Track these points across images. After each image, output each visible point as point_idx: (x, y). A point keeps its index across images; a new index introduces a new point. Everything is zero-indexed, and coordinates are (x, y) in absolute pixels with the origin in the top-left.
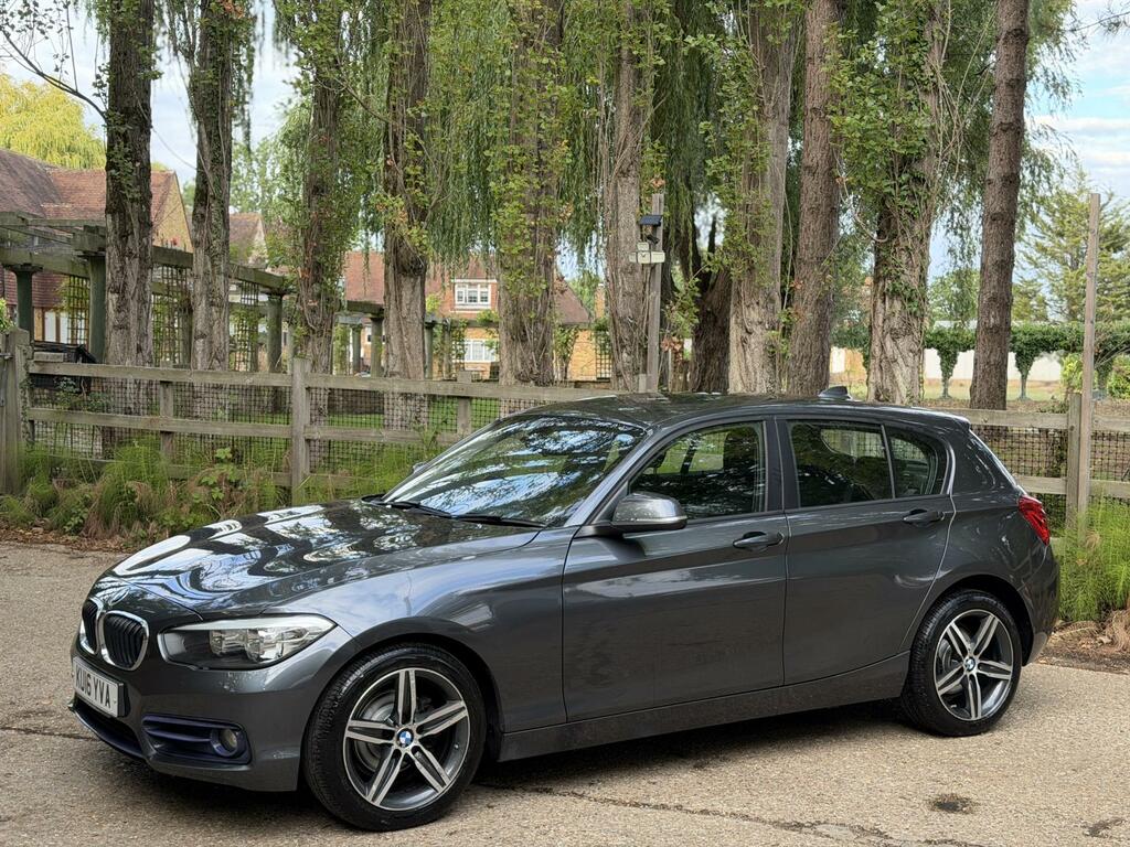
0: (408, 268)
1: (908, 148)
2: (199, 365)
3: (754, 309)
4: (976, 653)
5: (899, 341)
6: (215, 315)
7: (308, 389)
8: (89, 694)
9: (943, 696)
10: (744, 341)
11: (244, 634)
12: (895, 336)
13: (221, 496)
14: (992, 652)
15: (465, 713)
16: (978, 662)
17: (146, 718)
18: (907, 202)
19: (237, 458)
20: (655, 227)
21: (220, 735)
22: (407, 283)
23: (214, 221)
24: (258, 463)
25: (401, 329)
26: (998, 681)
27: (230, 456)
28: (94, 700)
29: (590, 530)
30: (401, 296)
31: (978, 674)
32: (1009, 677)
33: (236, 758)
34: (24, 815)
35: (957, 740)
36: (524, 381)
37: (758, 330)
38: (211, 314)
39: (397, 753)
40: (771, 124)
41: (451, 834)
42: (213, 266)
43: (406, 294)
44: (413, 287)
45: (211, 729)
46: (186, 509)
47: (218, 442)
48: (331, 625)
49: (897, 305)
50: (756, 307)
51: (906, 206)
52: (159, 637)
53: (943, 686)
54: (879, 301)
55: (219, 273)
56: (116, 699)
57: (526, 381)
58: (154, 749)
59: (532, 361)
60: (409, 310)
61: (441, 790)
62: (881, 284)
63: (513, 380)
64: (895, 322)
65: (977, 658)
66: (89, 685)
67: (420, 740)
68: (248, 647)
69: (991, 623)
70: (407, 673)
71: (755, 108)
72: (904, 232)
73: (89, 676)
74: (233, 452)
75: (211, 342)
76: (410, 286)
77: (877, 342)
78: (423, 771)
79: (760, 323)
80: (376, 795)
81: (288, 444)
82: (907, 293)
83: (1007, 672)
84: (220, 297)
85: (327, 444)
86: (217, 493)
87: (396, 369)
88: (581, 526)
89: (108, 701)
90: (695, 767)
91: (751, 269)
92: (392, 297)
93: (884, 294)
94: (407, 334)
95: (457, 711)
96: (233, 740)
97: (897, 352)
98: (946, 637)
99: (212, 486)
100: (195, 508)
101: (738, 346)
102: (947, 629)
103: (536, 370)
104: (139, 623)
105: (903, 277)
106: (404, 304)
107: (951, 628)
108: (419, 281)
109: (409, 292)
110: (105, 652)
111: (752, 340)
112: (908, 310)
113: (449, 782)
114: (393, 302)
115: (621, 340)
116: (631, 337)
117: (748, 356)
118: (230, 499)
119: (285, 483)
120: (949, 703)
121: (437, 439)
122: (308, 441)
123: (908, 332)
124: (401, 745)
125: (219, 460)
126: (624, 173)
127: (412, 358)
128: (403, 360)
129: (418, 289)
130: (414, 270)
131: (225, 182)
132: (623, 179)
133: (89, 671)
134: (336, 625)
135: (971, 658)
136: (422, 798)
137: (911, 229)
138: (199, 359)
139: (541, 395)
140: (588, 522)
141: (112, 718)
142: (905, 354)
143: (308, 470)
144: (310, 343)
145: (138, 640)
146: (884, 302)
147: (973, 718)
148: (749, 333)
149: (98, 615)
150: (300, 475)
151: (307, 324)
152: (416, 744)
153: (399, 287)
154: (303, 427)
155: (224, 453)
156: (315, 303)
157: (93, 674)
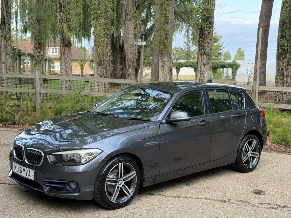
0: (67, 45)
1: (209, 15)
2: (3, 72)
3: (166, 58)
4: (251, 150)
5: (206, 67)
6: (8, 57)
7: (40, 79)
8: (21, 173)
9: (244, 162)
10: (163, 66)
11: (73, 155)
12: (204, 65)
13: (15, 109)
14: (254, 150)
15: (135, 175)
16: (251, 153)
17: (44, 180)
18: (208, 29)
19: (18, 99)
20: (142, 35)
21: (69, 184)
22: (67, 49)
23: (7, 30)
24: (25, 99)
25: (65, 62)
26: (255, 157)
27: (16, 98)
28: (23, 175)
29: (164, 121)
30: (65, 53)
31: (252, 156)
32: (258, 156)
33: (74, 191)
34: (4, 210)
35: (247, 173)
36: (101, 77)
37: (167, 63)
38: (7, 57)
39: (118, 187)
40: (170, 7)
41: (134, 209)
42: (7, 43)
43: (67, 52)
44: (69, 50)
45: (66, 183)
46: (4, 113)
47: (11, 94)
48: (101, 151)
49: (205, 57)
50: (167, 57)
51: (207, 31)
52: (48, 156)
53: (244, 160)
54: (200, 56)
55: (9, 45)
56: (33, 175)
57: (102, 77)
58: (46, 189)
59: (104, 71)
60: (67, 56)
61: (130, 196)
62: (200, 51)
63: (98, 76)
64: (204, 62)
65: (251, 152)
66: (21, 170)
67: (124, 183)
68: (75, 158)
69: (255, 143)
70: (121, 164)
71: (167, 2)
72: (207, 37)
73: (21, 167)
74: (17, 97)
75: (7, 65)
76: (68, 50)
77: (200, 67)
78: (125, 192)
79: (168, 61)
80: (113, 199)
81: (34, 94)
82: (208, 54)
83: (257, 155)
84: (9, 52)
85: (46, 95)
86: (13, 109)
87: (64, 73)
88: (161, 120)
89: (29, 175)
90: (186, 185)
91: (165, 47)
92: (62, 53)
93: (201, 54)
94: (67, 63)
95: (133, 174)
96: (73, 186)
97: (205, 69)
98: (245, 147)
99: (12, 106)
100: (7, 113)
101: (161, 68)
102: (245, 145)
103: (105, 74)
104: (39, 152)
105: (207, 50)
106: (66, 55)
107: (246, 144)
108: (70, 48)
110: (26, 161)
111: (166, 66)
112: (208, 58)
113: (132, 194)
114: (63, 54)
115: (130, 66)
116: (132, 65)
117: (164, 70)
118: (17, 110)
119: (34, 105)
120: (245, 164)
121: (80, 93)
122: (40, 93)
123: (208, 64)
124: (119, 184)
125: (13, 99)
126: (130, 20)
127: (68, 70)
128: (66, 71)
129: (70, 51)
130: (69, 45)
131: (9, 18)
133: (20, 166)
134: (102, 151)
135: (250, 152)
136: (125, 199)
137: (209, 37)
138: (3, 70)
139: (109, 81)
140: (163, 119)
141: (31, 180)
142: (207, 70)
143: (40, 102)
144: (37, 66)
145: (40, 157)
146: (201, 56)
147: (251, 168)
148: (165, 64)
149: (23, 150)
150: (38, 103)
151: (36, 60)
152: (123, 184)
153: (65, 50)
154: (39, 90)
155: (14, 97)
156: (39, 54)
157: (22, 167)
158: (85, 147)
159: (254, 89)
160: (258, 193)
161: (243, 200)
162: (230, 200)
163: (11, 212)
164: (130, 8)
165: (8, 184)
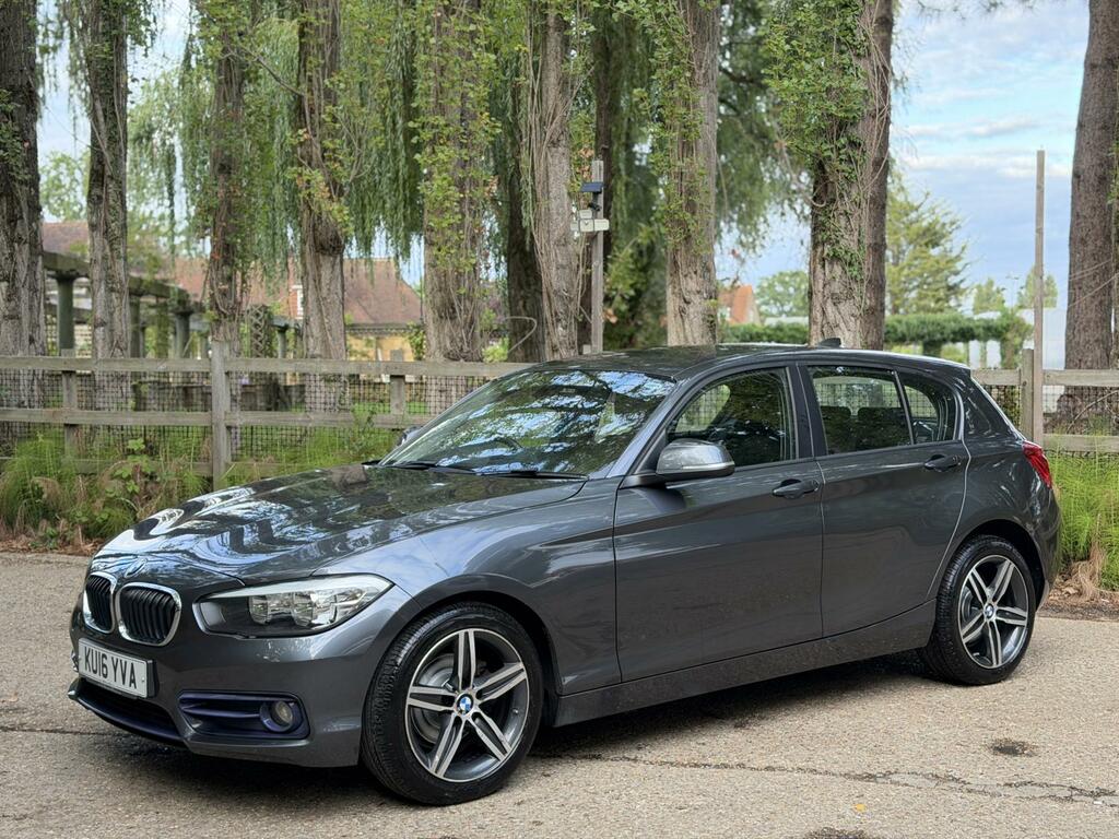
0: (326, 246)
1: (846, 111)
2: (100, 355)
3: (691, 278)
4: (994, 599)
5: (841, 306)
6: (116, 302)
7: (227, 373)
8: (105, 676)
9: (967, 644)
10: (682, 311)
11: (288, 601)
12: (836, 300)
13: (137, 489)
14: (1008, 599)
15: (524, 676)
16: (996, 608)
17: (184, 696)
18: (844, 166)
19: (151, 450)
20: (596, 194)
21: (270, 706)
22: (326, 262)
23: (111, 202)
24: (176, 452)
25: (321, 311)
26: (1013, 627)
27: (143, 447)
28: (114, 682)
29: (634, 480)
30: (320, 276)
31: (997, 621)
32: (1024, 623)
33: (290, 732)
34: (41, 812)
35: (980, 688)
36: (454, 360)
37: (696, 299)
38: (111, 301)
39: (458, 720)
40: (701, 91)
41: (519, 804)
42: (112, 250)
43: (326, 273)
44: (333, 267)
45: (262, 702)
46: (99, 503)
47: (125, 434)
48: (387, 585)
49: (838, 269)
50: (694, 276)
51: (843, 171)
52: (194, 607)
53: (967, 635)
54: (819, 266)
55: (119, 257)
56: (144, 678)
57: (456, 359)
58: (191, 729)
59: (462, 339)
60: (329, 289)
61: (503, 758)
62: (820, 249)
63: (442, 359)
64: (836, 287)
65: (995, 604)
66: (104, 666)
67: (481, 706)
68: (295, 613)
69: (1007, 569)
70: (467, 634)
71: (688, 74)
72: (842, 196)
73: (104, 656)
74: (146, 442)
75: (112, 331)
76: (329, 265)
77: (818, 308)
78: (485, 739)
79: (699, 292)
80: (438, 766)
81: (207, 431)
82: (848, 258)
83: (1023, 618)
84: (121, 282)
85: (249, 430)
86: (132, 486)
87: (317, 352)
88: (625, 476)
89: (133, 681)
90: (736, 726)
91: (688, 238)
92: (310, 278)
93: (824, 260)
94: (328, 314)
95: (515, 674)
96: (285, 714)
97: (838, 316)
98: (969, 584)
99: (129, 478)
100: (109, 503)
101: (675, 317)
102: (969, 576)
103: (466, 348)
104: (167, 594)
105: (842, 242)
106: (323, 284)
107: (972, 574)
108: (339, 258)
109: (329, 272)
110: (122, 630)
111: (691, 310)
112: (849, 274)
113: (510, 750)
114: (311, 282)
115: (556, 314)
116: (566, 311)
117: (687, 326)
118: (146, 492)
119: (205, 472)
120: (972, 652)
121: (373, 420)
122: (229, 428)
123: (850, 296)
124: (461, 711)
125: (132, 452)
126: (554, 144)
127: (334, 340)
128: (325, 342)
129: (338, 268)
130: (334, 248)
131: (120, 161)
132: (553, 149)
133: (103, 651)
134: (394, 584)
135: (990, 604)
136: (484, 768)
137: (849, 194)
138: (99, 348)
139: (479, 370)
140: (631, 471)
141: (139, 700)
142: (847, 318)
143: (230, 458)
144: (221, 328)
145: (168, 612)
146: (823, 266)
147: (995, 666)
148: (687, 302)
149: (112, 591)
150: (222, 464)
151: (217, 308)
152: (476, 710)
153: (319, 267)
154: (223, 414)
155: (136, 444)
156: (227, 287)
157: (110, 654)
158: (330, 570)
159: (1025, 384)
160: (1008, 749)
161: (941, 774)
162: (891, 773)
163: (66, 817)
164: (550, 102)
165: (76, 733)
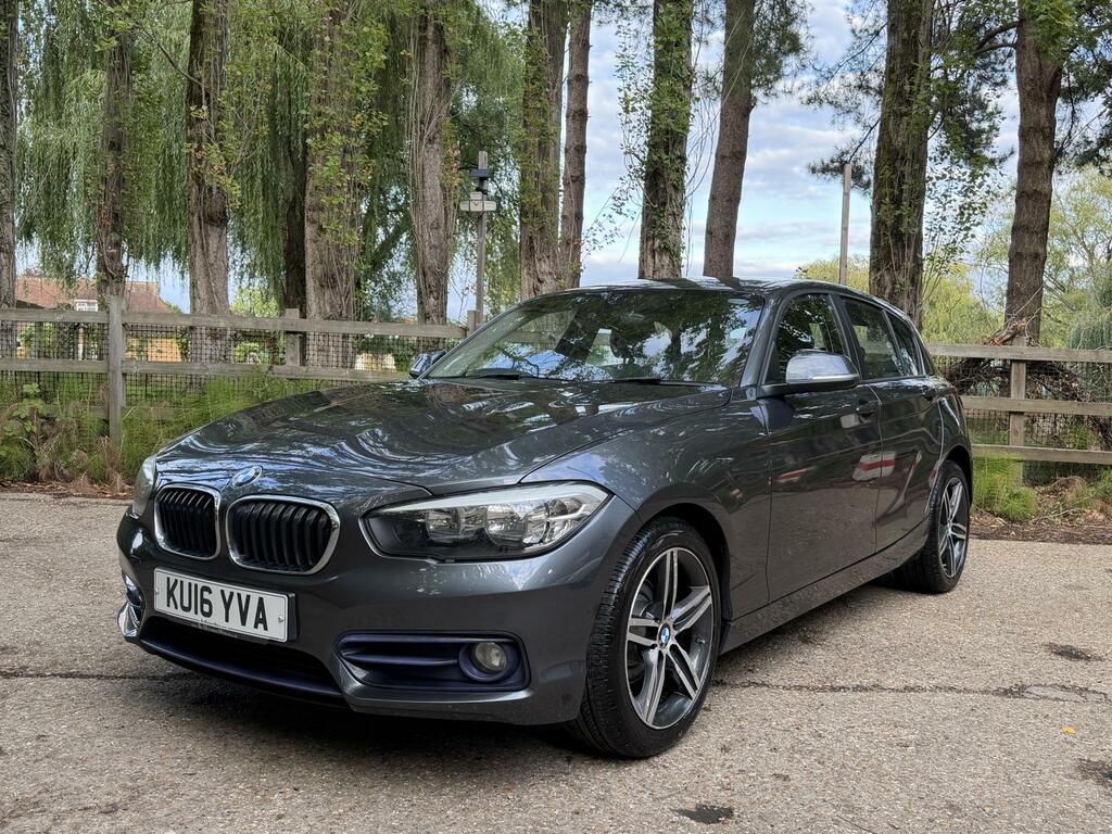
0: (217, 218)
1: (682, 129)
3: (545, 261)
4: (952, 517)
6: (4, 261)
7: (124, 325)
8: (208, 614)
9: (941, 557)
10: (536, 288)
13: (35, 429)
14: (957, 517)
15: (709, 601)
17: (347, 639)
18: (673, 176)
19: (44, 395)
20: (483, 180)
21: (470, 652)
22: (214, 233)
24: (72, 396)
25: (208, 275)
26: (957, 540)
27: (38, 391)
29: (766, 390)
30: (209, 244)
32: (964, 537)
33: (500, 682)
37: (548, 279)
39: (660, 655)
40: (554, 108)
43: (213, 243)
44: (220, 237)
45: (462, 645)
47: (19, 379)
49: (666, 259)
50: (547, 259)
51: (672, 180)
52: (361, 525)
53: (941, 548)
54: (649, 256)
56: (284, 617)
58: (354, 679)
59: (341, 306)
60: (217, 257)
61: (694, 696)
62: (650, 243)
65: (951, 521)
66: (205, 601)
69: (959, 490)
70: (672, 553)
73: (204, 588)
74: (39, 387)
75: (1, 286)
76: (216, 235)
78: (682, 675)
79: (550, 273)
80: (648, 711)
81: (103, 377)
83: (963, 533)
84: (9, 243)
85: (144, 378)
86: (29, 426)
87: (204, 310)
89: (261, 620)
91: (541, 229)
92: (199, 246)
93: (654, 251)
94: (215, 279)
98: (944, 503)
99: (25, 419)
100: (7, 441)
101: (529, 293)
102: (944, 496)
103: (344, 313)
104: (314, 509)
105: (671, 237)
106: (211, 252)
107: (946, 494)
109: (216, 241)
110: (234, 557)
111: (544, 287)
112: (676, 263)
113: (699, 686)
114: (200, 250)
115: (429, 287)
118: (42, 432)
119: (102, 416)
120: (943, 563)
121: (273, 370)
122: (124, 375)
124: (662, 644)
125: (27, 396)
126: (432, 140)
128: (211, 303)
129: (224, 238)
130: (223, 220)
133: (201, 583)
135: (949, 522)
137: (676, 198)
141: (272, 645)
143: (125, 402)
144: (109, 289)
145: (320, 532)
146: (654, 257)
147: (952, 574)
148: (541, 282)
149: (217, 506)
150: (119, 408)
151: (106, 270)
152: (672, 641)
153: (207, 236)
154: (120, 362)
155: (31, 388)
156: (115, 251)
157: (216, 587)
160: (1069, 653)
161: (1066, 685)
162: (1023, 687)
164: (428, 104)
